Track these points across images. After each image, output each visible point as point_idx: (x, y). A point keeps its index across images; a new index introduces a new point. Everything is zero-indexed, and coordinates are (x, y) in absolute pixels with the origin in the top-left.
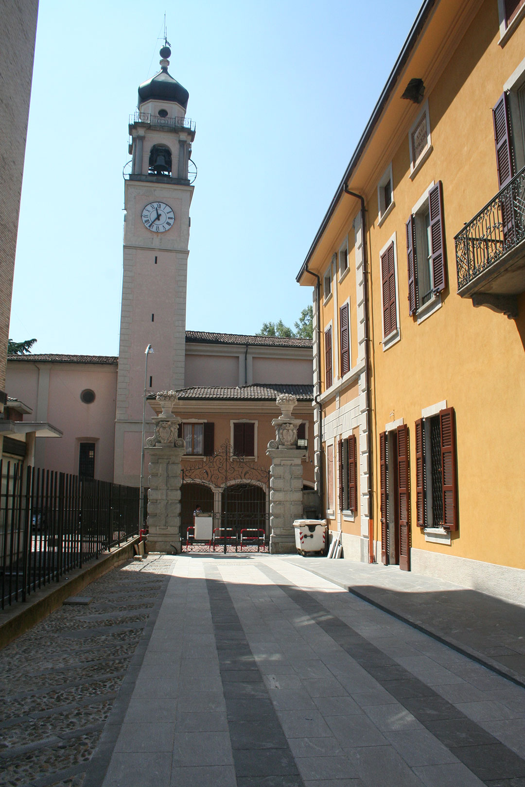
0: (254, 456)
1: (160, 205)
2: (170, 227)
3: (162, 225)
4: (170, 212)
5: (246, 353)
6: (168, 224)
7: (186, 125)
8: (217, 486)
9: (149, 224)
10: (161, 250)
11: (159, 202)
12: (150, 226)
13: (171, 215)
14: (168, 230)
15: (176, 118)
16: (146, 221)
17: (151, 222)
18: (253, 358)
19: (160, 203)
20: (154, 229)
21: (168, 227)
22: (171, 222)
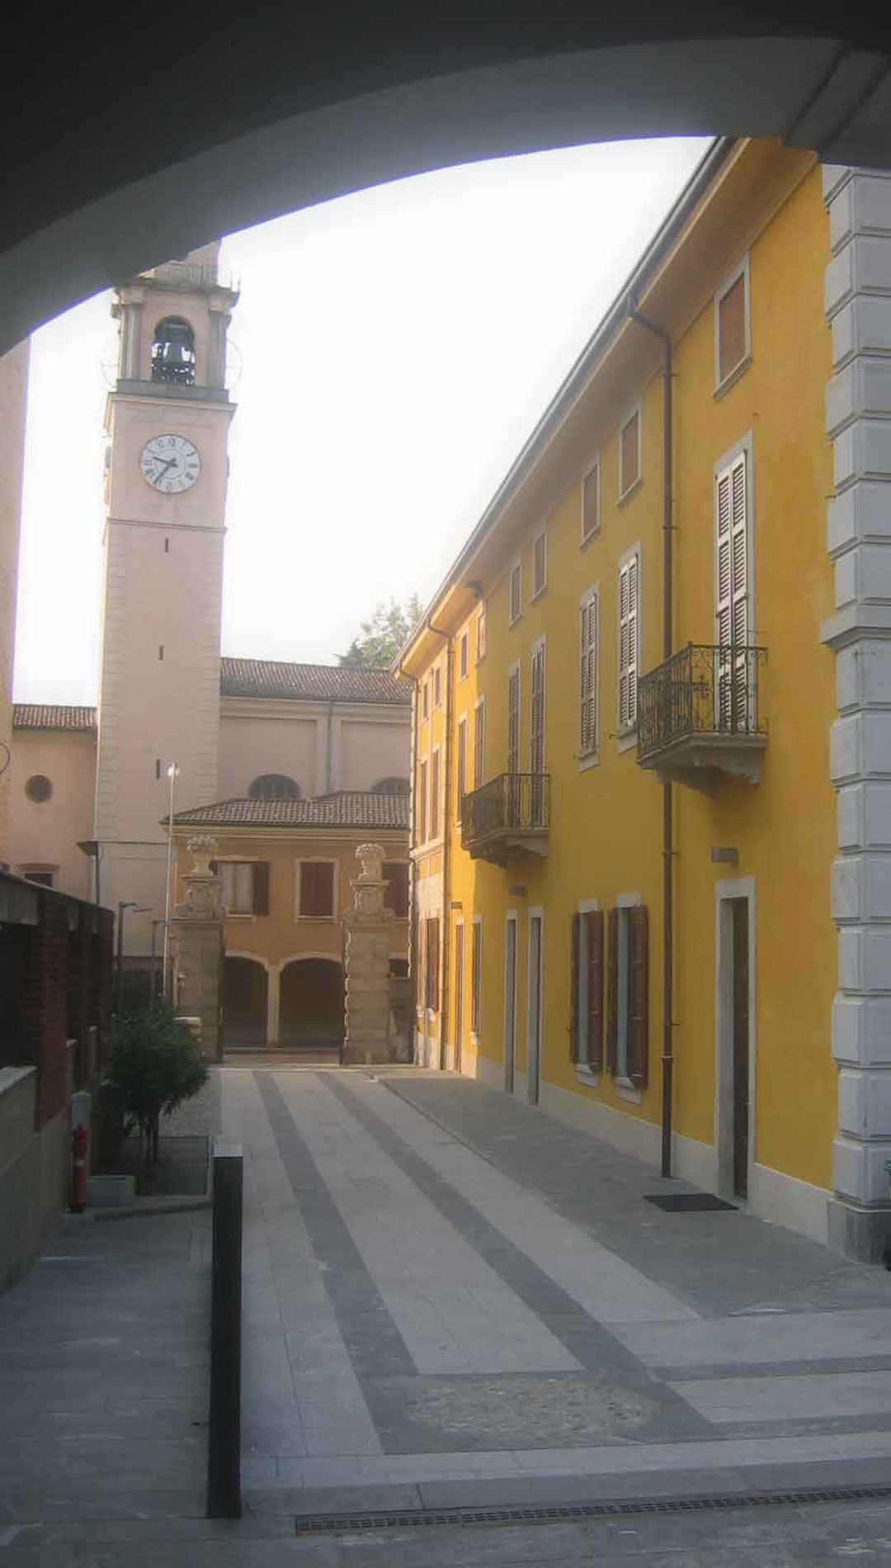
0: (331, 914)
1: (174, 440)
2: (192, 482)
3: (176, 480)
4: (193, 454)
5: (330, 714)
6: (189, 476)
7: (223, 281)
8: (274, 963)
9: (154, 478)
10: (175, 526)
11: (172, 435)
12: (155, 482)
13: (195, 459)
14: (189, 489)
15: (204, 268)
16: (148, 472)
17: (157, 475)
18: (344, 722)
19: (173, 437)
20: (162, 487)
21: (188, 483)
22: (194, 472)
